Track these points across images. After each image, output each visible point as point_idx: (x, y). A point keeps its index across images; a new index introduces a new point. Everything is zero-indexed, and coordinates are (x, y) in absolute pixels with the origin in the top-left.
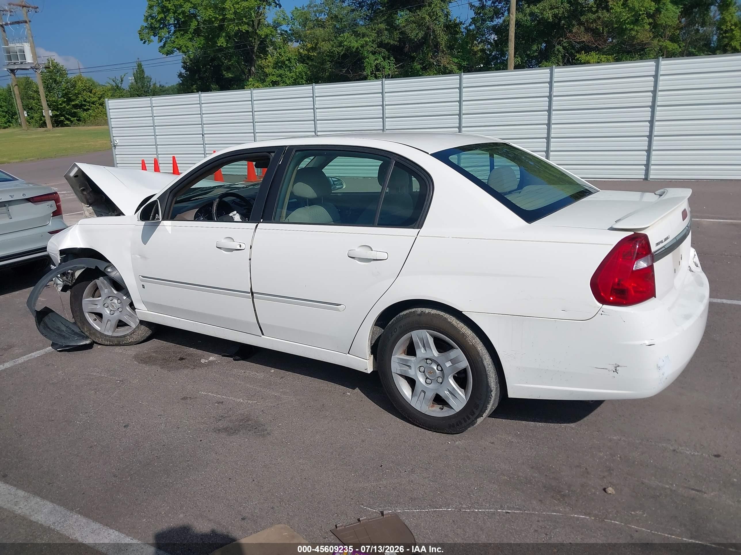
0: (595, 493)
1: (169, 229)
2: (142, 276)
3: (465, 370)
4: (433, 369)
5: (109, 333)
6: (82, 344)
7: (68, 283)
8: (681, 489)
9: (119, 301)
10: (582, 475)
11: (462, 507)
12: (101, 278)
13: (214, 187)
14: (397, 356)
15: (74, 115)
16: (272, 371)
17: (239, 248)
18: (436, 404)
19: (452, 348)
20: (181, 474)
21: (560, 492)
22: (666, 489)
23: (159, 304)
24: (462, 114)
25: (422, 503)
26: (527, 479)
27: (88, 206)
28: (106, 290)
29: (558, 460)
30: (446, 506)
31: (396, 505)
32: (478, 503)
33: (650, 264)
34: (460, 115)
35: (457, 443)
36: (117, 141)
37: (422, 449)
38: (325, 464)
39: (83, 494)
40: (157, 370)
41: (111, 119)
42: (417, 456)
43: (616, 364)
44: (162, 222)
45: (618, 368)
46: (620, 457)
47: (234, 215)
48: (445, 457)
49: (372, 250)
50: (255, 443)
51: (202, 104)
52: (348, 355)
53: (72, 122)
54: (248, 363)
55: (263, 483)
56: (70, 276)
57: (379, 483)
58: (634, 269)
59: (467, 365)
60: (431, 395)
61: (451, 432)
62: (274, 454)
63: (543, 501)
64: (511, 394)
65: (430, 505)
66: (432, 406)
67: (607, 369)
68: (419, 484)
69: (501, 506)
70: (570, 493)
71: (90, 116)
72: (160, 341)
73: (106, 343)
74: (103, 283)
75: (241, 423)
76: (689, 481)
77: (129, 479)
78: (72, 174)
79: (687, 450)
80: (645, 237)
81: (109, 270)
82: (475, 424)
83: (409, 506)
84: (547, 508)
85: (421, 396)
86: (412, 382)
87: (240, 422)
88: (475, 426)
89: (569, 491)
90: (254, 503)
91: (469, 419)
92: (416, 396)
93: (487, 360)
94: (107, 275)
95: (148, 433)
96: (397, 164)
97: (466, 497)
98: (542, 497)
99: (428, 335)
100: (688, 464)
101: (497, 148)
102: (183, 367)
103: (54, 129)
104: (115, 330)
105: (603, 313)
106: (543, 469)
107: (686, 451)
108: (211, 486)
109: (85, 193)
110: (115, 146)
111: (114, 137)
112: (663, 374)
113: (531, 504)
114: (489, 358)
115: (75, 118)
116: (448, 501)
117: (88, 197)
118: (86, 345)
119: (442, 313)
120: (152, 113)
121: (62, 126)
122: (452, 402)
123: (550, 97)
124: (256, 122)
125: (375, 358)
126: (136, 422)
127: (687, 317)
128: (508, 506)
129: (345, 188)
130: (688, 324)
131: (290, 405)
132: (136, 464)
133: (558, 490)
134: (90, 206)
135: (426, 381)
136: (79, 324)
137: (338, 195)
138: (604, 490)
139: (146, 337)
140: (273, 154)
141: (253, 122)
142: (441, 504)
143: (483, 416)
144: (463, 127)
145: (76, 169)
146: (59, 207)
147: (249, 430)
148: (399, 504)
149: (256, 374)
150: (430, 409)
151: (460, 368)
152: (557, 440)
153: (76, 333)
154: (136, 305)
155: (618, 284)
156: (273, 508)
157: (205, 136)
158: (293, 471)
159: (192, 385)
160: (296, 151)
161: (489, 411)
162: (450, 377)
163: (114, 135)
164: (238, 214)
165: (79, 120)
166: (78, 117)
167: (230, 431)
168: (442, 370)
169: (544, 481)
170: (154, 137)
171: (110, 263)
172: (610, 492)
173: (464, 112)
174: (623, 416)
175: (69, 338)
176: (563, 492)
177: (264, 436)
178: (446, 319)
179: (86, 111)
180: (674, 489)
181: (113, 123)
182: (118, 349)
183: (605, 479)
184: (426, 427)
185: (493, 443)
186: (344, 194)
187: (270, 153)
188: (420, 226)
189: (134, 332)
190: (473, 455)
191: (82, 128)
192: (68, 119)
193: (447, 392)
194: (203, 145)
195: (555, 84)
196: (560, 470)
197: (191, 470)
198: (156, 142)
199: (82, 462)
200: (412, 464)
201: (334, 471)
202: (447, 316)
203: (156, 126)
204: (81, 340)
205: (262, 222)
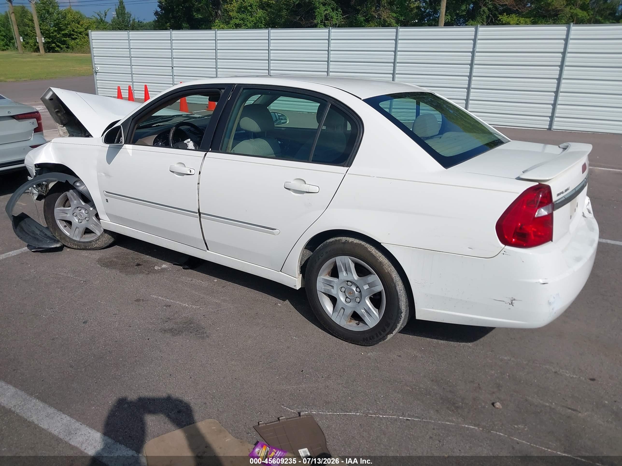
0: (484, 407)
1: (130, 152)
2: (107, 192)
3: (380, 293)
4: (353, 290)
5: (78, 239)
6: (53, 247)
7: (43, 193)
8: (559, 408)
9: (86, 212)
10: (475, 390)
11: (369, 413)
12: (71, 191)
13: (173, 116)
14: (322, 277)
15: (64, 43)
16: (216, 281)
17: (189, 173)
18: (353, 320)
19: (370, 273)
20: (129, 368)
21: (454, 404)
22: (546, 406)
23: (120, 217)
24: (396, 63)
25: (335, 407)
26: (427, 391)
27: (62, 126)
28: (76, 201)
29: (455, 375)
30: (355, 411)
31: (312, 407)
32: (382, 409)
33: (550, 212)
34: (394, 63)
35: (369, 354)
36: (98, 68)
37: (339, 358)
38: (254, 367)
39: (43, 381)
40: (116, 273)
41: (93, 48)
42: (334, 364)
43: (512, 298)
44: (124, 145)
45: (514, 301)
46: (509, 376)
47: (188, 142)
48: (358, 366)
49: (305, 183)
50: (195, 344)
51: (173, 40)
52: (280, 272)
53: (61, 48)
54: (195, 272)
55: (199, 381)
56: (44, 187)
57: (299, 386)
58: (536, 216)
59: (382, 289)
60: (349, 312)
61: (364, 344)
62: (210, 355)
63: (439, 411)
64: (419, 316)
65: (341, 409)
66: (350, 322)
67: (504, 301)
68: (333, 389)
69: (403, 414)
70: (463, 405)
71: (77, 45)
72: (121, 247)
73: (74, 247)
74: (72, 195)
75: (185, 326)
76: (566, 401)
77: (83, 370)
78: (48, 97)
79: (567, 373)
80: (548, 188)
81: (78, 184)
82: (385, 339)
83: (323, 409)
84: (442, 417)
85: (341, 312)
86: (334, 300)
87: (183, 325)
88: (385, 341)
89: (462, 403)
90: (190, 398)
91: (381, 334)
92: (337, 311)
93: (400, 286)
94: (75, 189)
95: (104, 330)
96: (333, 107)
97: (373, 403)
98: (439, 407)
99: (350, 261)
100: (567, 385)
101: (423, 97)
102: (138, 272)
103: (46, 54)
104: (82, 236)
105: (504, 253)
106: (441, 382)
107: (565, 374)
108: (153, 381)
109: (59, 114)
110: (96, 73)
111: (95, 64)
112: (553, 309)
113: (429, 413)
114: (401, 284)
115: (65, 46)
116: (358, 407)
117: (62, 118)
118: (56, 248)
119: (363, 243)
120: (129, 46)
121: (53, 52)
122: (367, 319)
123: (473, 53)
124: (218, 59)
125: (303, 277)
126: (94, 319)
127: (578, 259)
128: (408, 414)
129: (288, 123)
130: (578, 266)
131: (228, 312)
132: (91, 357)
133: (453, 402)
134: (64, 126)
135: (345, 300)
136: (51, 229)
137: (281, 129)
138: (493, 404)
139: (109, 244)
140: (223, 91)
141: (216, 59)
142: (351, 409)
143: (393, 333)
144: (397, 74)
145: (50, 94)
146: (40, 125)
147: (191, 332)
148: (315, 406)
149: (201, 282)
150: (348, 323)
151: (376, 291)
152: (455, 357)
153: (48, 237)
154: (101, 216)
155: (521, 228)
156: (205, 403)
157: (174, 68)
158: (225, 371)
159: (146, 289)
160: (244, 89)
161: (398, 329)
162: (366, 298)
163: (95, 63)
164: (191, 142)
165: (68, 48)
166: (67, 45)
167: (174, 332)
168: (360, 292)
169: (442, 394)
170: (130, 67)
171: (79, 178)
172: (497, 407)
173: (398, 61)
174: (514, 339)
175: (42, 241)
176: (457, 404)
177: (203, 338)
178: (366, 248)
179: (74, 40)
180: (553, 407)
181: (95, 52)
182: (84, 253)
183: (494, 395)
184: (343, 338)
185: (400, 356)
186: (287, 128)
187: (220, 89)
188: (349, 165)
189: (98, 239)
190: (382, 366)
191: (70, 55)
192: (58, 46)
193: (363, 311)
194: (172, 77)
195: (478, 42)
196: (456, 384)
197: (138, 365)
198: (132, 71)
199: (44, 352)
200: (328, 371)
201: (261, 373)
202: (367, 245)
203: (132, 57)
204: (52, 243)
205: (210, 152)
